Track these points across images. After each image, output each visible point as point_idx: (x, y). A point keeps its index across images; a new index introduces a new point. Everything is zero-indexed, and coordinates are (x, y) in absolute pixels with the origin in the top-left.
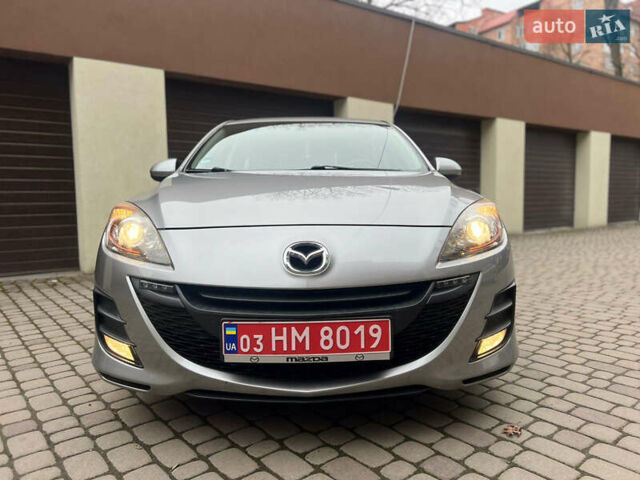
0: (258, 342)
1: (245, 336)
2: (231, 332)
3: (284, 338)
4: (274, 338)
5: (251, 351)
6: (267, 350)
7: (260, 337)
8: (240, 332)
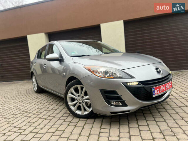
0: (158, 91)
1: (156, 90)
2: (153, 90)
3: (161, 89)
4: (160, 89)
5: (157, 93)
6: (160, 92)
7: (158, 90)
8: (155, 90)
